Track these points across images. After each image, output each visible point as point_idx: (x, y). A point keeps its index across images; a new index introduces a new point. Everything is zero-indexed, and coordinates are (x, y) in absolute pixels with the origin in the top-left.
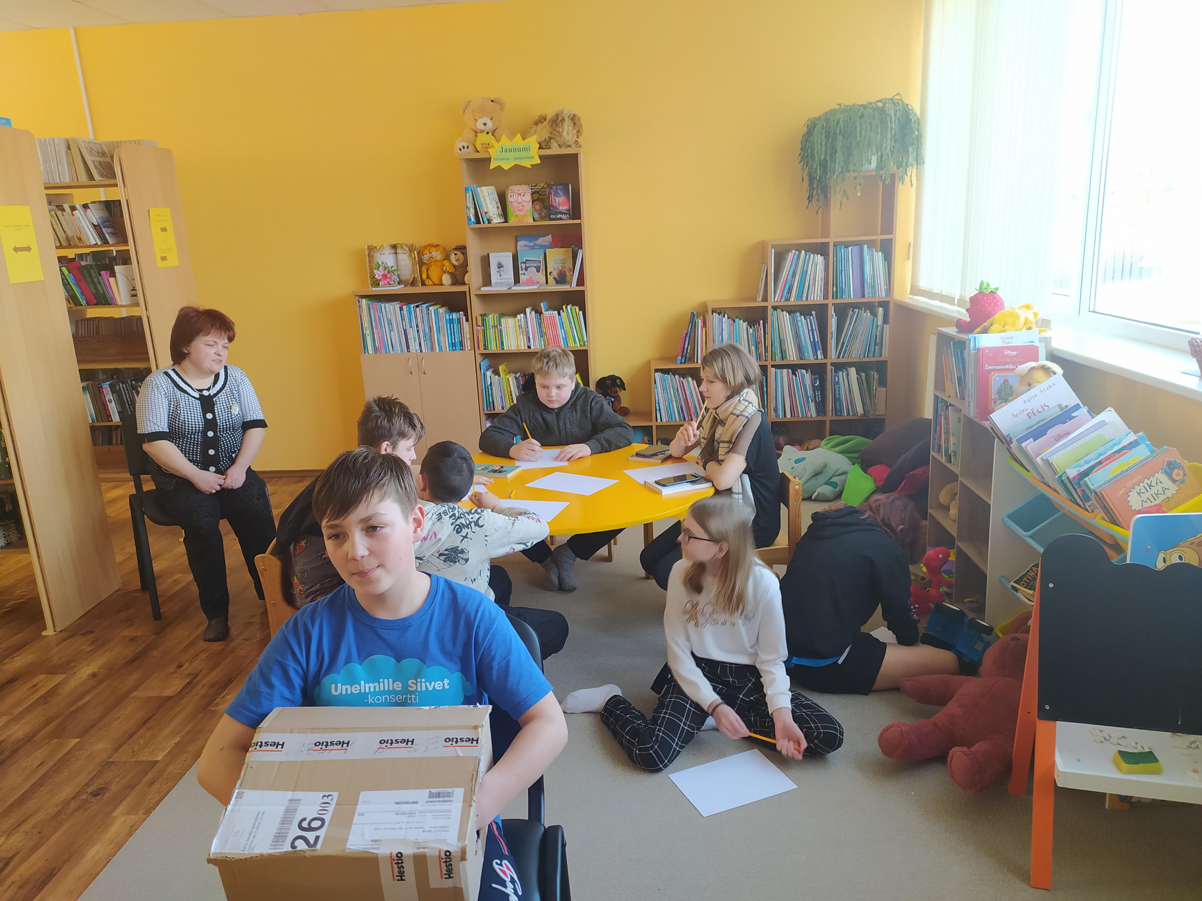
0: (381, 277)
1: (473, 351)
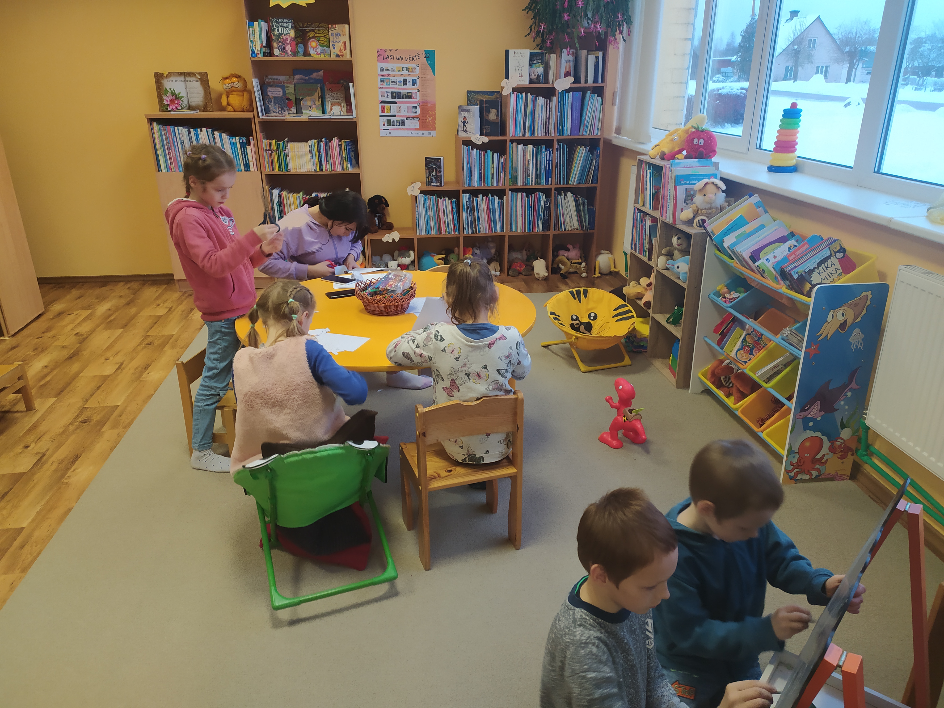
0: (169, 103)
1: (260, 172)
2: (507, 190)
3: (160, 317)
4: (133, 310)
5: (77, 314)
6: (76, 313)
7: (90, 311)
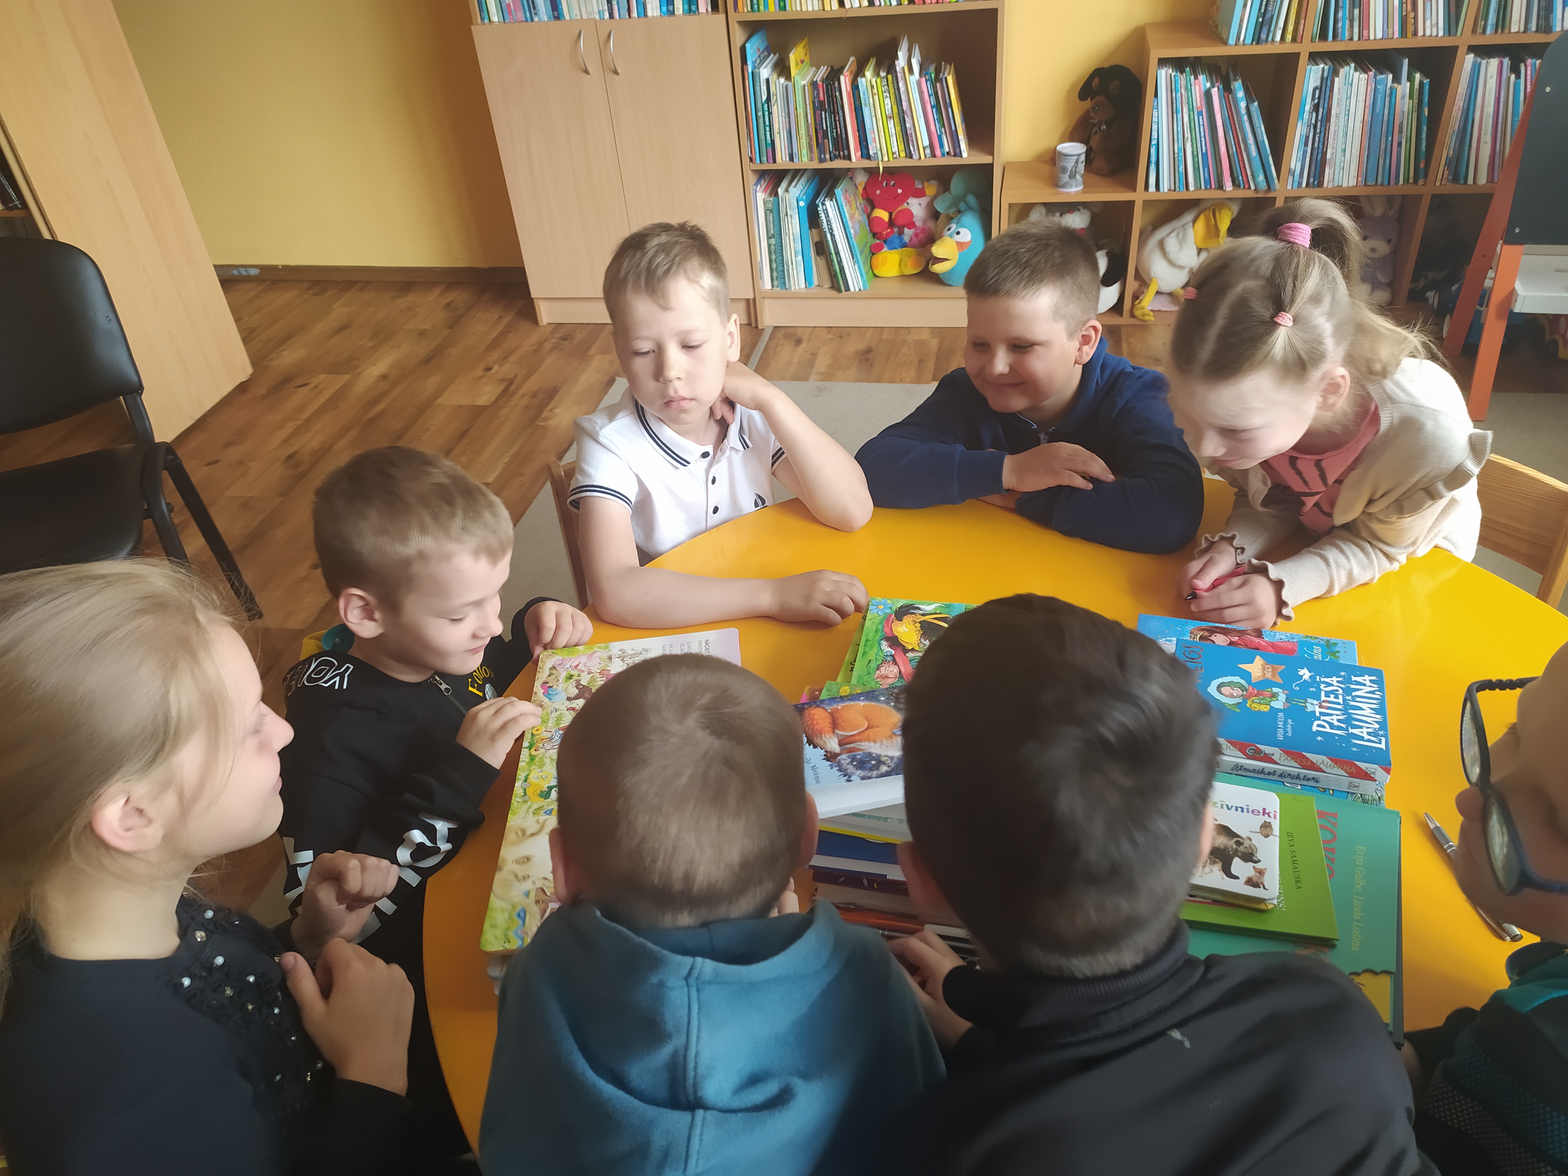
1: (724, 16)
2: (1462, 50)
3: (477, 413)
4: (432, 382)
5: (315, 387)
6: (315, 381)
7: (346, 377)
